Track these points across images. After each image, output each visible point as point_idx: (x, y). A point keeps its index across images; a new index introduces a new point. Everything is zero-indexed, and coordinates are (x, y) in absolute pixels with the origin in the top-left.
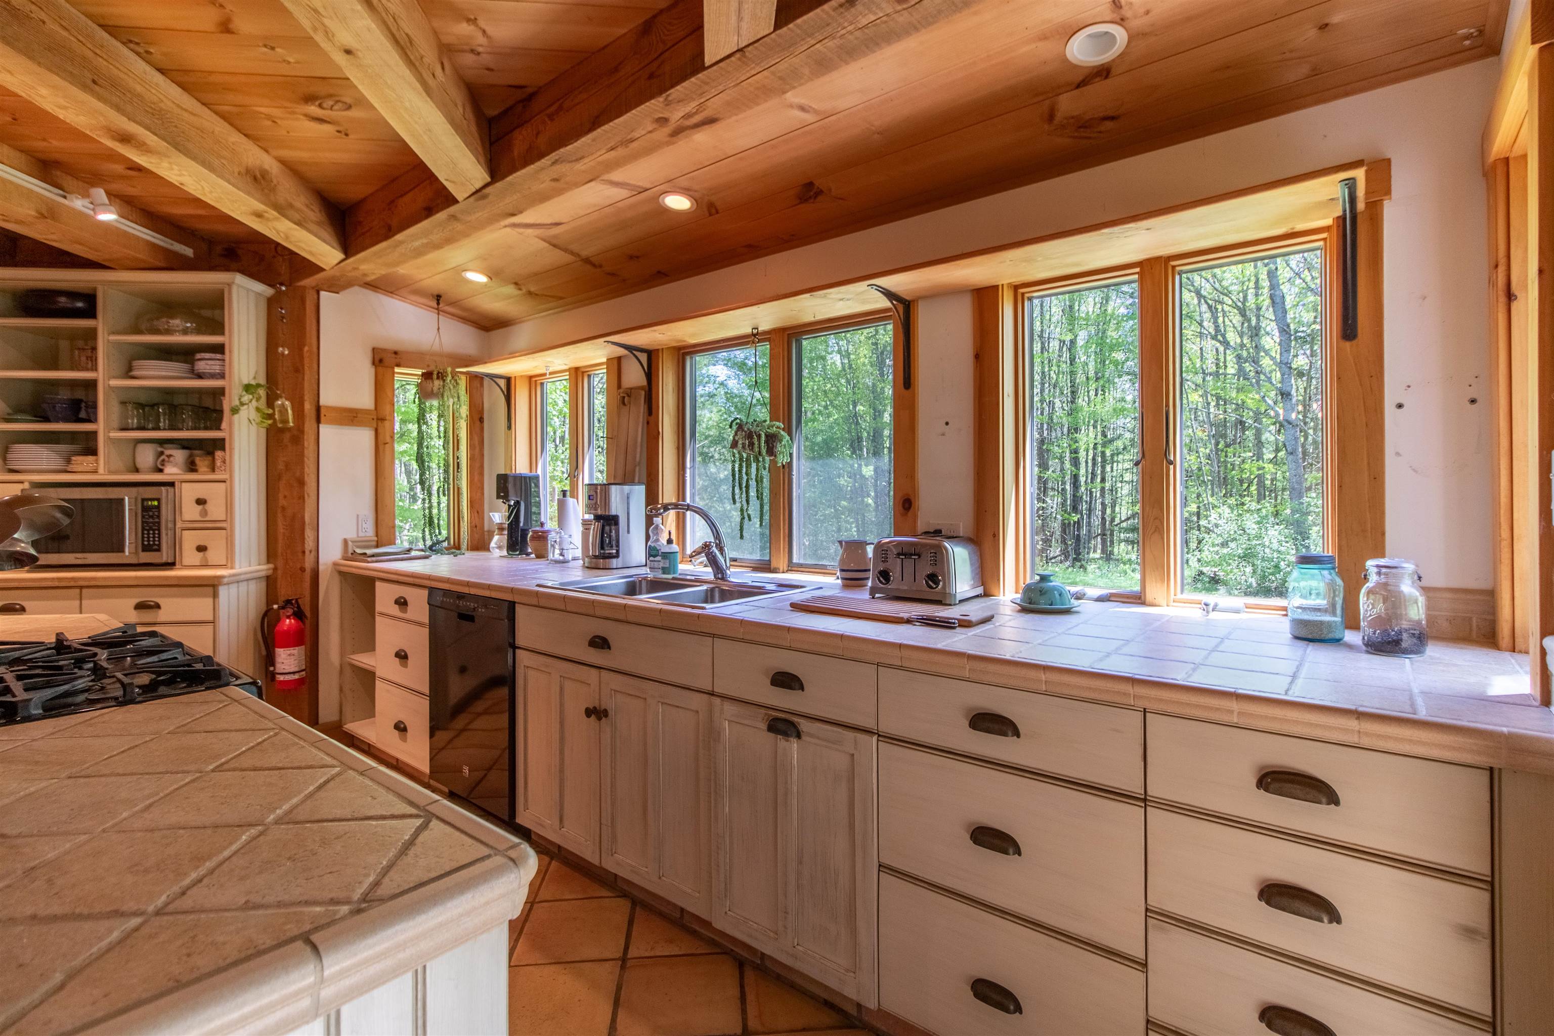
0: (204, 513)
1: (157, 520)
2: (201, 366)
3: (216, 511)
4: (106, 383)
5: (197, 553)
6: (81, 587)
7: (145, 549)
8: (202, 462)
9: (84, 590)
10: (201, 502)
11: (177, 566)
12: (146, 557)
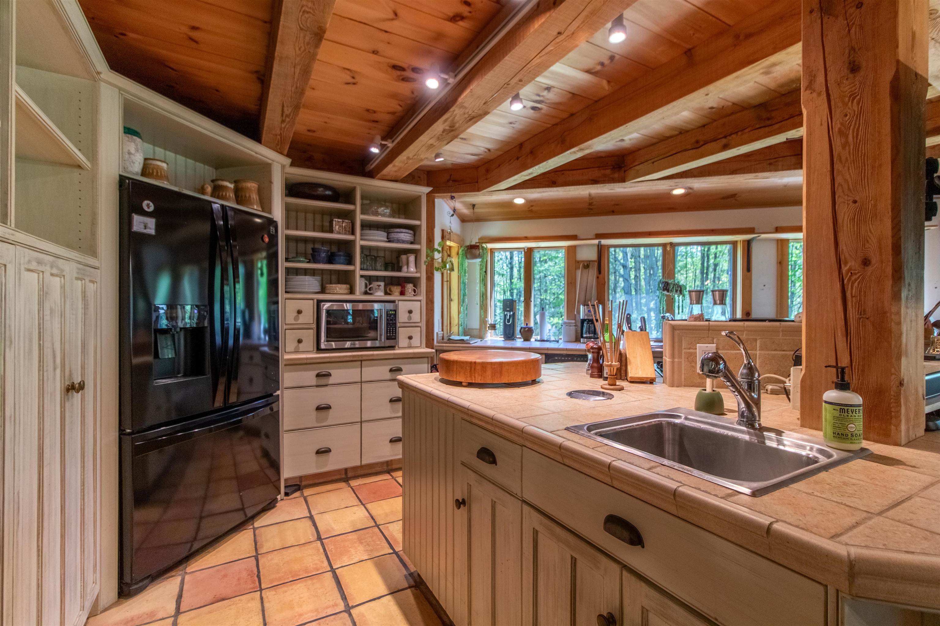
0: (410, 318)
1: (394, 322)
2: (393, 235)
3: (416, 317)
4: (359, 243)
5: (408, 340)
6: (361, 361)
7: (388, 338)
8: (396, 290)
9: (363, 362)
10: (410, 312)
11: (397, 348)
12: (389, 343)
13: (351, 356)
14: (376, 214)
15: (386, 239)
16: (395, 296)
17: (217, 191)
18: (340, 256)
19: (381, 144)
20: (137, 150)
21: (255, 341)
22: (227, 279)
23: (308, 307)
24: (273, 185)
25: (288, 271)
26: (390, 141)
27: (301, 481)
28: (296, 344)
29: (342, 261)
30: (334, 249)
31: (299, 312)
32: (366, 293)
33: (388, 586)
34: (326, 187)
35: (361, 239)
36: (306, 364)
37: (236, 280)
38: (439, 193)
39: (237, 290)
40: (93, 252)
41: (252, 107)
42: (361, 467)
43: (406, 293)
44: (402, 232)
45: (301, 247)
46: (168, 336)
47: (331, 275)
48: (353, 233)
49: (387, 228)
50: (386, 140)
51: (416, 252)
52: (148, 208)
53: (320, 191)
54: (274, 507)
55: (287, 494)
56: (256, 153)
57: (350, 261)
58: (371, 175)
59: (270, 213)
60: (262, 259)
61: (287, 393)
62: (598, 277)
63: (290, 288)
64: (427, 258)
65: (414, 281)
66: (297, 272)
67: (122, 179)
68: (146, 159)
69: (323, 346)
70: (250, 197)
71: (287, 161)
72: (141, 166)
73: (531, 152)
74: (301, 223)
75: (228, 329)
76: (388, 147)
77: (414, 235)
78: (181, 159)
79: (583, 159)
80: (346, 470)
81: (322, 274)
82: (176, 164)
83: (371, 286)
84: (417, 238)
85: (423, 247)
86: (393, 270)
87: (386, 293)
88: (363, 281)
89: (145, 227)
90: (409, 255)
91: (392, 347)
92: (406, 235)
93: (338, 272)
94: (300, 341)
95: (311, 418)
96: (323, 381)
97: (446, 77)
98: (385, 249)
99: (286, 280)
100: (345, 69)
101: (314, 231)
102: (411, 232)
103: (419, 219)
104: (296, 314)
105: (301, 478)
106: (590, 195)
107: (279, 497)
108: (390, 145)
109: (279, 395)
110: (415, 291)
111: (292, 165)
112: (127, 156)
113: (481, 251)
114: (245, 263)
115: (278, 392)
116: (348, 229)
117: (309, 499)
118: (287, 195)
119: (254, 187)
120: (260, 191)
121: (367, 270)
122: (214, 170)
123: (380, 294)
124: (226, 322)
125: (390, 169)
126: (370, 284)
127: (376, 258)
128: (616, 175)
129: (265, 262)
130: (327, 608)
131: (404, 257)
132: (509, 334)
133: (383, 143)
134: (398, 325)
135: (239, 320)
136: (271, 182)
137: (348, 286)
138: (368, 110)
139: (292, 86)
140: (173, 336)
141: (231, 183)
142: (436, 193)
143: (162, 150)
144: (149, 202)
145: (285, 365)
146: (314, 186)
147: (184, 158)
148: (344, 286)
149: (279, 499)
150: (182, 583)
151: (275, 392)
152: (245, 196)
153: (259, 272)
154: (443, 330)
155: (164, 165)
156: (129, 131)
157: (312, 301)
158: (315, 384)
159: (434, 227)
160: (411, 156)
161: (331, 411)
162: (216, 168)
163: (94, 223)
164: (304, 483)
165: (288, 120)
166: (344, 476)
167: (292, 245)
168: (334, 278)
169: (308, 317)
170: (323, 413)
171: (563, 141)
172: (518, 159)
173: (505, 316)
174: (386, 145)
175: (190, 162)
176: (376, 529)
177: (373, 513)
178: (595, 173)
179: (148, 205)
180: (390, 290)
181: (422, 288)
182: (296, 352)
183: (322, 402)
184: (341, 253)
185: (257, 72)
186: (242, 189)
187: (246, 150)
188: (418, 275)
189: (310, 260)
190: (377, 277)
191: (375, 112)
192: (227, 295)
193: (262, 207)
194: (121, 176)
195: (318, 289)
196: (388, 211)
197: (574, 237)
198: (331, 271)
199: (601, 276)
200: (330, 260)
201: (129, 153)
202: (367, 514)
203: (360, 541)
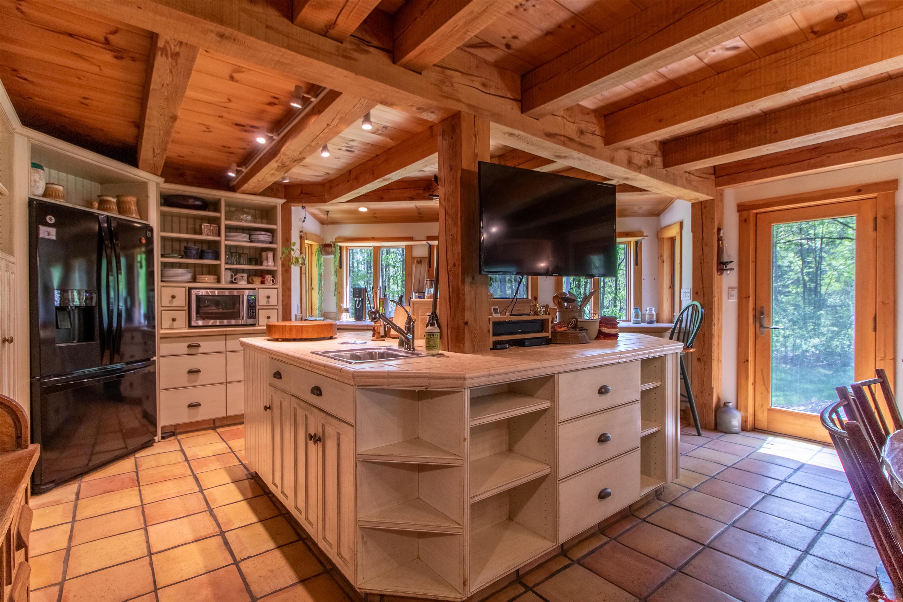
0: (268, 302)
1: (254, 305)
2: (254, 237)
3: (273, 301)
4: (224, 242)
5: (267, 319)
6: (226, 335)
7: (249, 317)
8: (258, 280)
9: (227, 336)
10: (268, 297)
11: (257, 325)
12: (250, 321)
13: (216, 331)
14: (240, 220)
15: (248, 240)
16: (257, 284)
17: (103, 205)
18: (209, 253)
19: (237, 170)
20: (41, 179)
21: (136, 323)
22: (112, 271)
23: (181, 294)
24: (149, 199)
25: (164, 265)
26: (244, 167)
27: (176, 429)
28: (170, 322)
29: (210, 257)
30: (205, 247)
31: (173, 297)
32: (232, 282)
33: (232, 479)
34: (196, 198)
35: (226, 240)
36: (179, 337)
37: (119, 272)
38: (294, 203)
39: (120, 279)
40: (11, 253)
41: (131, 141)
42: (227, 418)
43: (266, 282)
44: (261, 234)
45: (176, 245)
46: (66, 313)
47: (202, 268)
48: (219, 235)
49: (249, 231)
50: (241, 167)
51: (274, 250)
52: (51, 221)
53: (191, 202)
54: (152, 445)
55: (163, 438)
56: (134, 175)
57: (217, 257)
58: (233, 189)
59: (147, 220)
60: (141, 254)
61: (162, 360)
62: (429, 271)
63: (166, 278)
64: (282, 255)
65: (272, 273)
66: (173, 265)
67: (31, 201)
68: (47, 184)
69: (193, 324)
70: (130, 208)
71: (161, 180)
72: (43, 190)
73: (356, 178)
74: (176, 226)
75: (112, 311)
76: (243, 172)
77: (273, 237)
78: (71, 178)
79: (402, 182)
80: (214, 420)
81: (195, 267)
82: (67, 181)
83: (236, 277)
84: (274, 239)
85: (279, 246)
86: (256, 264)
87: (249, 283)
88: (229, 273)
89: (49, 234)
90: (268, 252)
91: (253, 325)
92: (265, 237)
93: (209, 266)
94: (174, 320)
95: (184, 379)
96: (193, 351)
97: (271, 135)
98: (249, 248)
99: (162, 272)
100: (200, 124)
101: (187, 233)
102: (270, 234)
103: (276, 224)
104: (170, 298)
105: (175, 426)
106: (416, 207)
107: (156, 438)
108: (244, 170)
109: (155, 361)
110: (273, 281)
111: (166, 182)
112: (33, 183)
113: (333, 249)
114: (127, 257)
115: (155, 358)
116: (215, 232)
117: (182, 441)
118: (162, 205)
119: (133, 201)
120: (138, 204)
121: (232, 264)
122: (99, 185)
123: (243, 283)
124: (111, 306)
125: (245, 187)
126: (235, 275)
127: (240, 255)
128: (427, 195)
129: (144, 256)
130: (187, 491)
131: (264, 254)
132: (359, 315)
133: (239, 169)
134: (257, 307)
135: (122, 304)
136: (147, 196)
137: (216, 277)
138: (224, 147)
139: (159, 139)
140: (69, 313)
141: (114, 198)
142: (292, 203)
143: (56, 172)
144: (51, 217)
145: (161, 338)
146: (186, 197)
147: (74, 177)
148: (212, 277)
149: (157, 441)
150: (80, 486)
151: (152, 358)
152: (126, 208)
153: (139, 265)
154: (301, 313)
155: (61, 188)
156: (35, 166)
157: (184, 289)
158: (186, 353)
159: (291, 230)
160: (260, 179)
161: (200, 374)
162: (102, 183)
163: (11, 232)
164: (178, 431)
165: (158, 156)
166: (212, 426)
167: (168, 244)
168: (205, 270)
169: (181, 301)
170: (193, 376)
171: (373, 173)
172: (348, 181)
173: (356, 301)
174: (241, 170)
175: (79, 179)
176: (232, 454)
177: (231, 446)
178: (413, 193)
179: (51, 219)
180: (252, 280)
181: (278, 278)
182: (171, 328)
183: (194, 367)
184: (210, 251)
185: (133, 122)
186: (123, 202)
187: (126, 173)
188: (275, 268)
189: (183, 256)
190: (243, 269)
191: (229, 148)
192: (111, 284)
193: (140, 216)
194: (29, 198)
195: (190, 279)
196: (249, 218)
197: (411, 239)
198: (202, 265)
199: (430, 270)
200: (201, 256)
201: (35, 181)
202: (226, 446)
203: (218, 460)
